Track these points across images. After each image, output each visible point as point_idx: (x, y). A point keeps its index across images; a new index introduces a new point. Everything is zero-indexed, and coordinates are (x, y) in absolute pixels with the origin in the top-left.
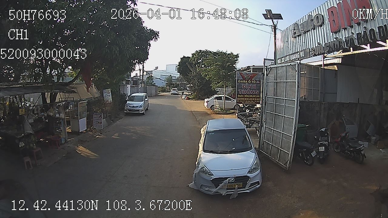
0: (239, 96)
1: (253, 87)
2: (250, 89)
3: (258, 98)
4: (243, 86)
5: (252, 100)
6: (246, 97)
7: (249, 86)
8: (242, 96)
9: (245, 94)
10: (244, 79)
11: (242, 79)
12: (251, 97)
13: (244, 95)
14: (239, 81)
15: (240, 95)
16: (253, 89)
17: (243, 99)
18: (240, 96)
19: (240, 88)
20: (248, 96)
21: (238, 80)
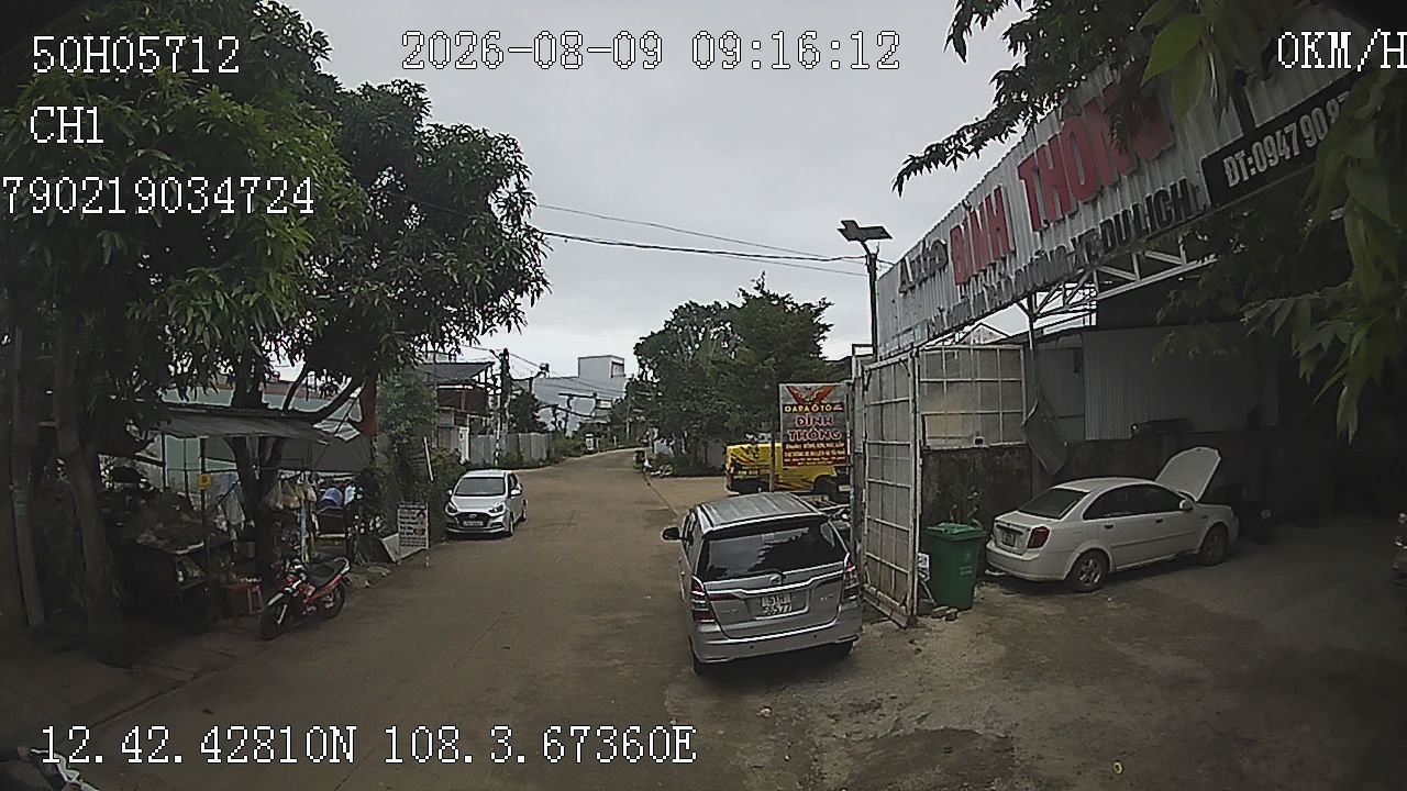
0: (788, 446)
1: (825, 422)
2: (817, 427)
3: (841, 449)
4: (799, 422)
5: (825, 456)
6: (808, 450)
7: (814, 420)
8: (797, 446)
9: (806, 442)
10: (801, 402)
11: (794, 402)
12: (822, 449)
13: (802, 443)
14: (787, 409)
15: (792, 444)
16: (822, 427)
17: (801, 454)
18: (792, 447)
19: (791, 424)
20: (812, 445)
21: (784, 406)
